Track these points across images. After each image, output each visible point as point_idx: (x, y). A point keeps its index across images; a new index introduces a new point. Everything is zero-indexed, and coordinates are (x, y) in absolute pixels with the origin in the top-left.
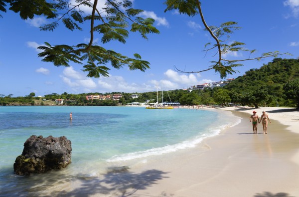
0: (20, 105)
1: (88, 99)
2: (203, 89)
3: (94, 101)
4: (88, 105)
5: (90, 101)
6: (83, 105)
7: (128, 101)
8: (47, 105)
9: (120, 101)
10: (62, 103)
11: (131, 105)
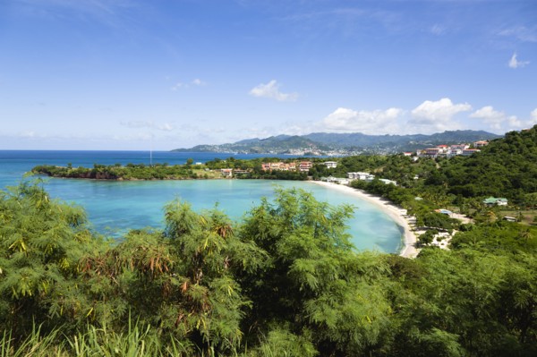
0: (180, 179)
1: (265, 169)
2: (436, 156)
3: (274, 172)
4: (266, 178)
5: (268, 172)
6: (258, 178)
7: (321, 173)
8: (212, 178)
9: (310, 174)
10: (231, 175)
11: (326, 181)
